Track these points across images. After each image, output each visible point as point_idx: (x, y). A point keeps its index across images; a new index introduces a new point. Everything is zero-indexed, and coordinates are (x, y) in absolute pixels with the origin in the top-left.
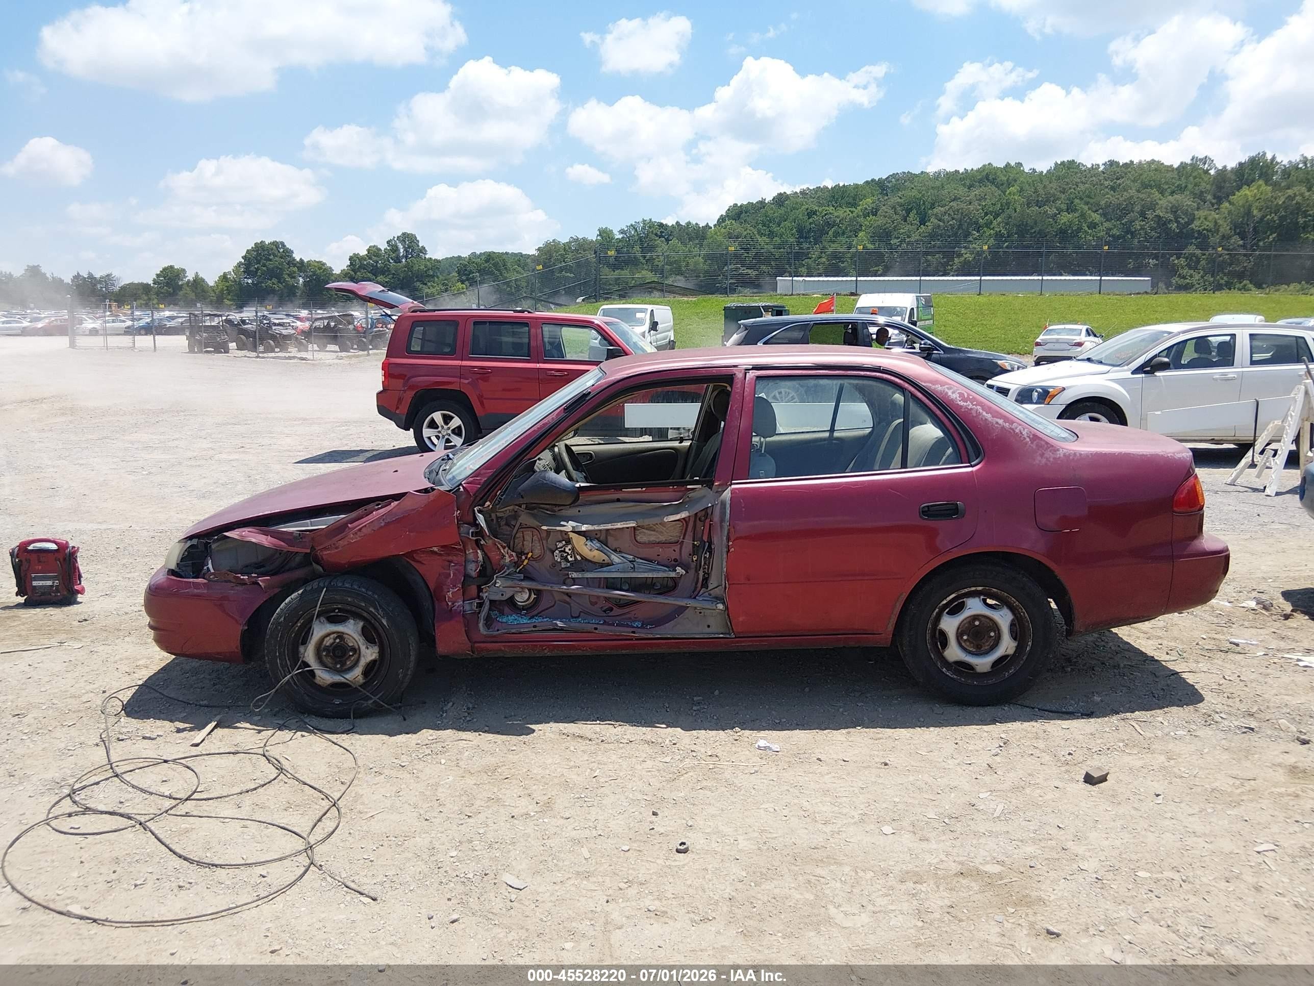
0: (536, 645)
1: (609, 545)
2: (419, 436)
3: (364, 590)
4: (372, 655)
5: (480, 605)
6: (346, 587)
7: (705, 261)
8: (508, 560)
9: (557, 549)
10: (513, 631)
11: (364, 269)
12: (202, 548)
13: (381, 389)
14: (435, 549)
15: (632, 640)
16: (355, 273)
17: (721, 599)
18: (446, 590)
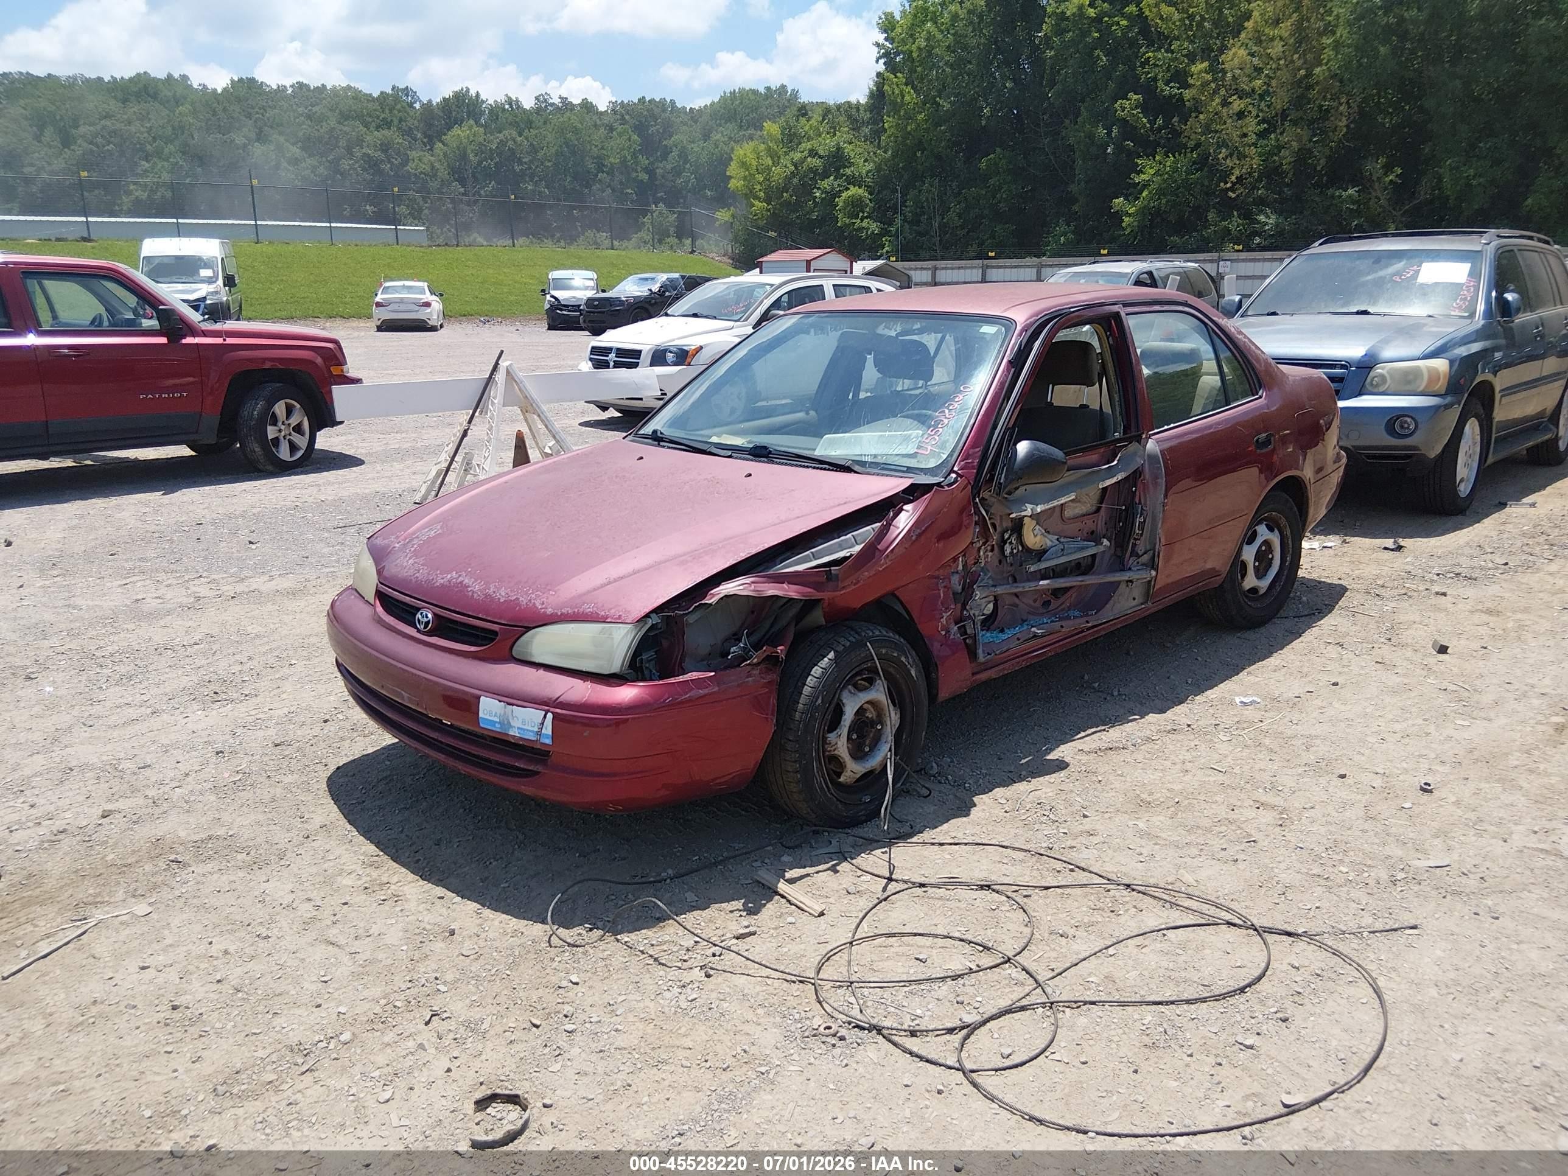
0: (1019, 662)
1: (1042, 526)
3: (892, 635)
6: (878, 636)
9: (1006, 541)
10: (1004, 649)
15: (1083, 631)
17: (1150, 566)
18: (938, 616)
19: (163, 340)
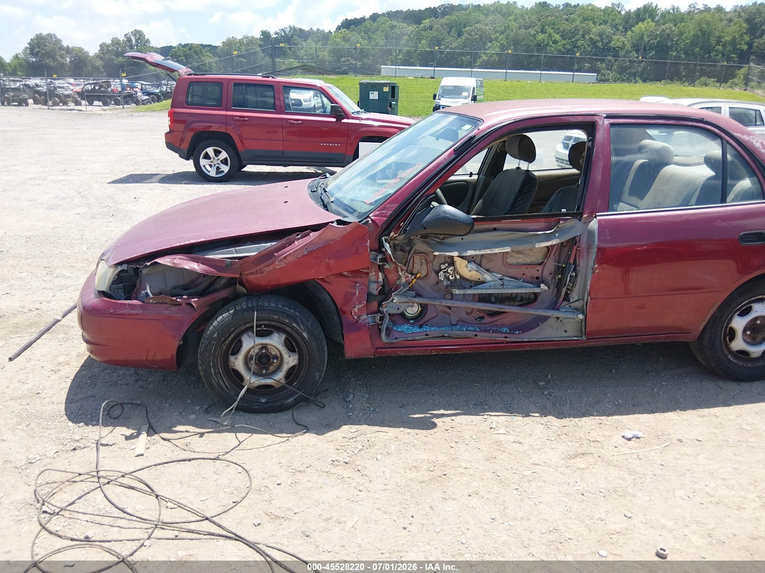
0: (427, 350)
1: (482, 266)
2: (197, 164)
3: (287, 308)
4: (293, 362)
5: (382, 319)
6: (271, 307)
7: (330, 55)
8: (403, 280)
9: (441, 270)
10: (409, 339)
11: (109, 52)
12: (132, 272)
13: (168, 130)
14: (346, 273)
15: (503, 343)
16: (104, 56)
17: (582, 311)
18: (352, 306)
19: (334, 120)
